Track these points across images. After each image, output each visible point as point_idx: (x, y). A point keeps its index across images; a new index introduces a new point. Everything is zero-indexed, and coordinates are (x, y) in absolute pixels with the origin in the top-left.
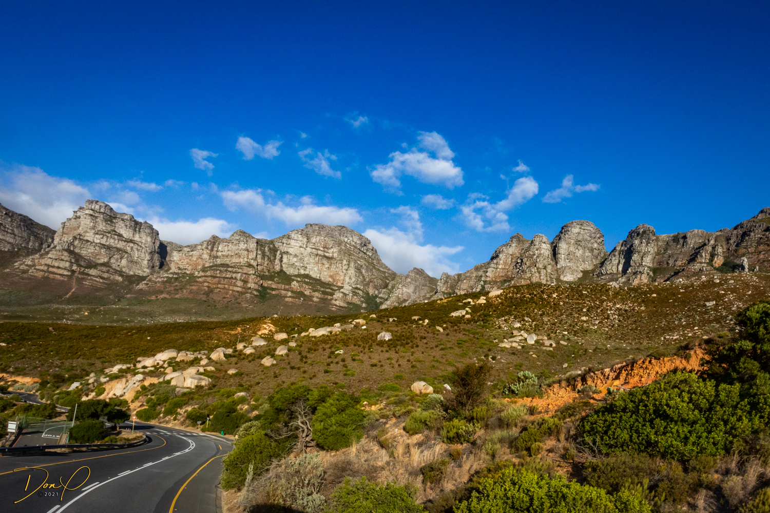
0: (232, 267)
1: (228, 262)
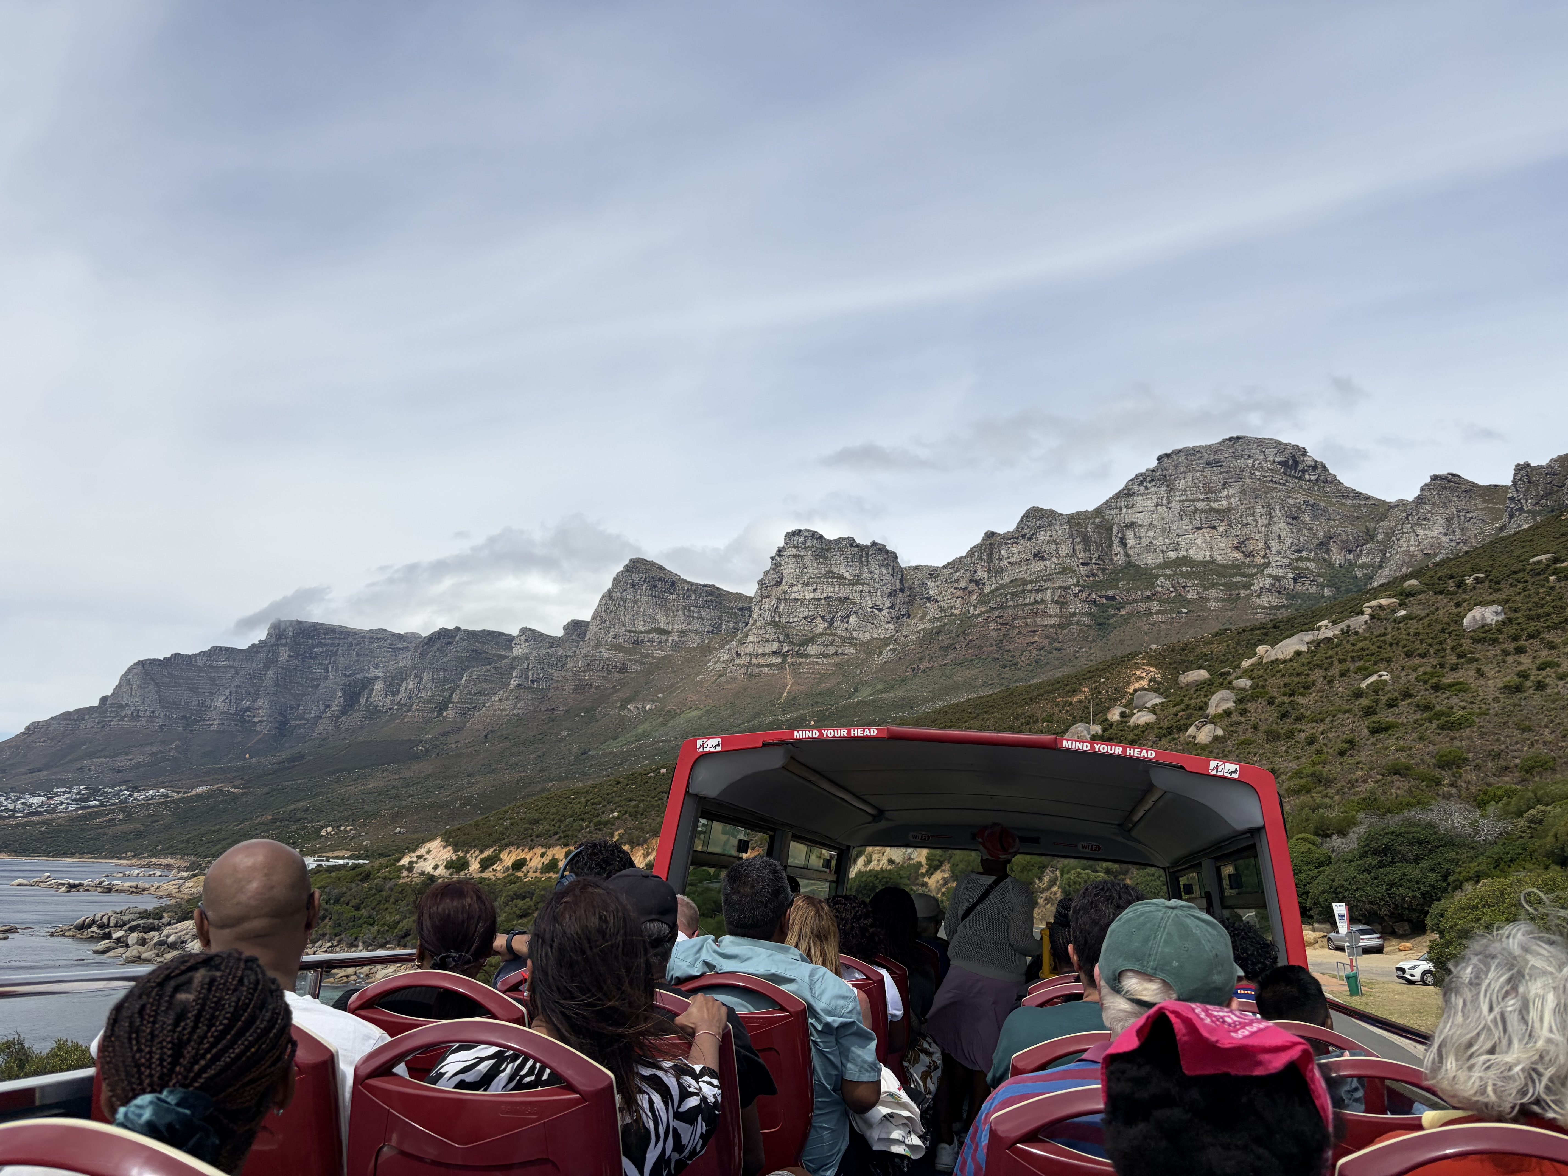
0: (1031, 582)
1: (1023, 575)
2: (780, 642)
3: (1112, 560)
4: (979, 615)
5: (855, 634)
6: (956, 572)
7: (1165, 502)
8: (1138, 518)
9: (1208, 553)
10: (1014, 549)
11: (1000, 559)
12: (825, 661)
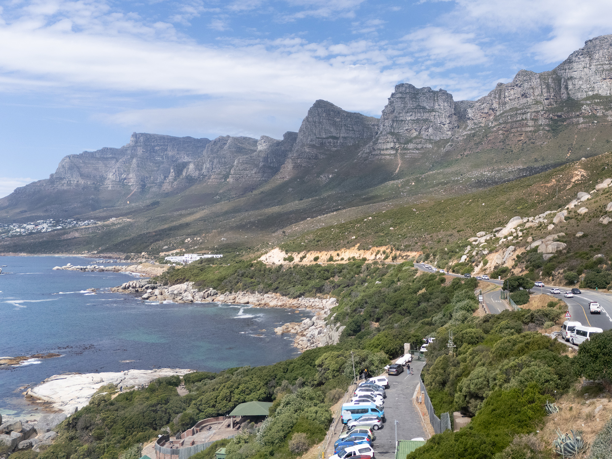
0: (520, 109)
1: (516, 106)
2: (394, 143)
3: (560, 97)
4: (494, 127)
5: (432, 137)
6: (482, 104)
7: (588, 66)
8: (575, 75)
9: (608, 92)
10: (512, 92)
11: (505, 97)
12: (417, 152)
